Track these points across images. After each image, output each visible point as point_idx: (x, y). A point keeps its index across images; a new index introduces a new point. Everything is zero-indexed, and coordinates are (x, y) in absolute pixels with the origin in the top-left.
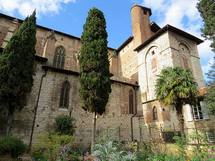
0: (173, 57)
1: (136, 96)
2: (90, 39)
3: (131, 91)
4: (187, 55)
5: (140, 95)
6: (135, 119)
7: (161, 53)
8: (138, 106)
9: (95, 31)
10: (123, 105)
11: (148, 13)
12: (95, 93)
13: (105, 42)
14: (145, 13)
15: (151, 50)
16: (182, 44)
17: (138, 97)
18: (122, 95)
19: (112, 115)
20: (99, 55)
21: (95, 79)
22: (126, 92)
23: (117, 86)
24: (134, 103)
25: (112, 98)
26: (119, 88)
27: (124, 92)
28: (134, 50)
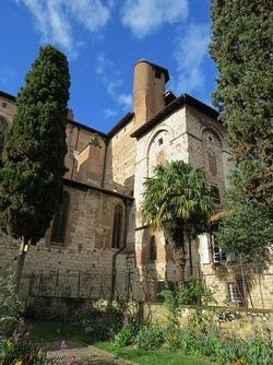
0: (190, 149)
1: (127, 217)
2: (31, 98)
3: (118, 207)
4: (216, 149)
5: (134, 215)
6: (121, 258)
7: (171, 142)
8: (129, 234)
9: (42, 86)
10: (100, 231)
11: (163, 76)
12: (22, 201)
13: (60, 108)
14: (158, 76)
15: (159, 137)
16: (208, 130)
17: (130, 217)
18: (100, 212)
19: (77, 248)
20: (42, 129)
21: (26, 174)
22: (109, 208)
23: (92, 197)
24: (123, 229)
25: (81, 218)
26: (96, 200)
27: (105, 207)
28: (132, 136)
